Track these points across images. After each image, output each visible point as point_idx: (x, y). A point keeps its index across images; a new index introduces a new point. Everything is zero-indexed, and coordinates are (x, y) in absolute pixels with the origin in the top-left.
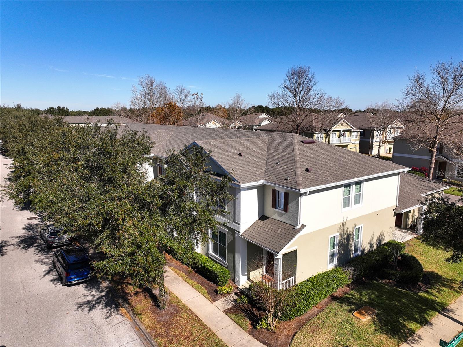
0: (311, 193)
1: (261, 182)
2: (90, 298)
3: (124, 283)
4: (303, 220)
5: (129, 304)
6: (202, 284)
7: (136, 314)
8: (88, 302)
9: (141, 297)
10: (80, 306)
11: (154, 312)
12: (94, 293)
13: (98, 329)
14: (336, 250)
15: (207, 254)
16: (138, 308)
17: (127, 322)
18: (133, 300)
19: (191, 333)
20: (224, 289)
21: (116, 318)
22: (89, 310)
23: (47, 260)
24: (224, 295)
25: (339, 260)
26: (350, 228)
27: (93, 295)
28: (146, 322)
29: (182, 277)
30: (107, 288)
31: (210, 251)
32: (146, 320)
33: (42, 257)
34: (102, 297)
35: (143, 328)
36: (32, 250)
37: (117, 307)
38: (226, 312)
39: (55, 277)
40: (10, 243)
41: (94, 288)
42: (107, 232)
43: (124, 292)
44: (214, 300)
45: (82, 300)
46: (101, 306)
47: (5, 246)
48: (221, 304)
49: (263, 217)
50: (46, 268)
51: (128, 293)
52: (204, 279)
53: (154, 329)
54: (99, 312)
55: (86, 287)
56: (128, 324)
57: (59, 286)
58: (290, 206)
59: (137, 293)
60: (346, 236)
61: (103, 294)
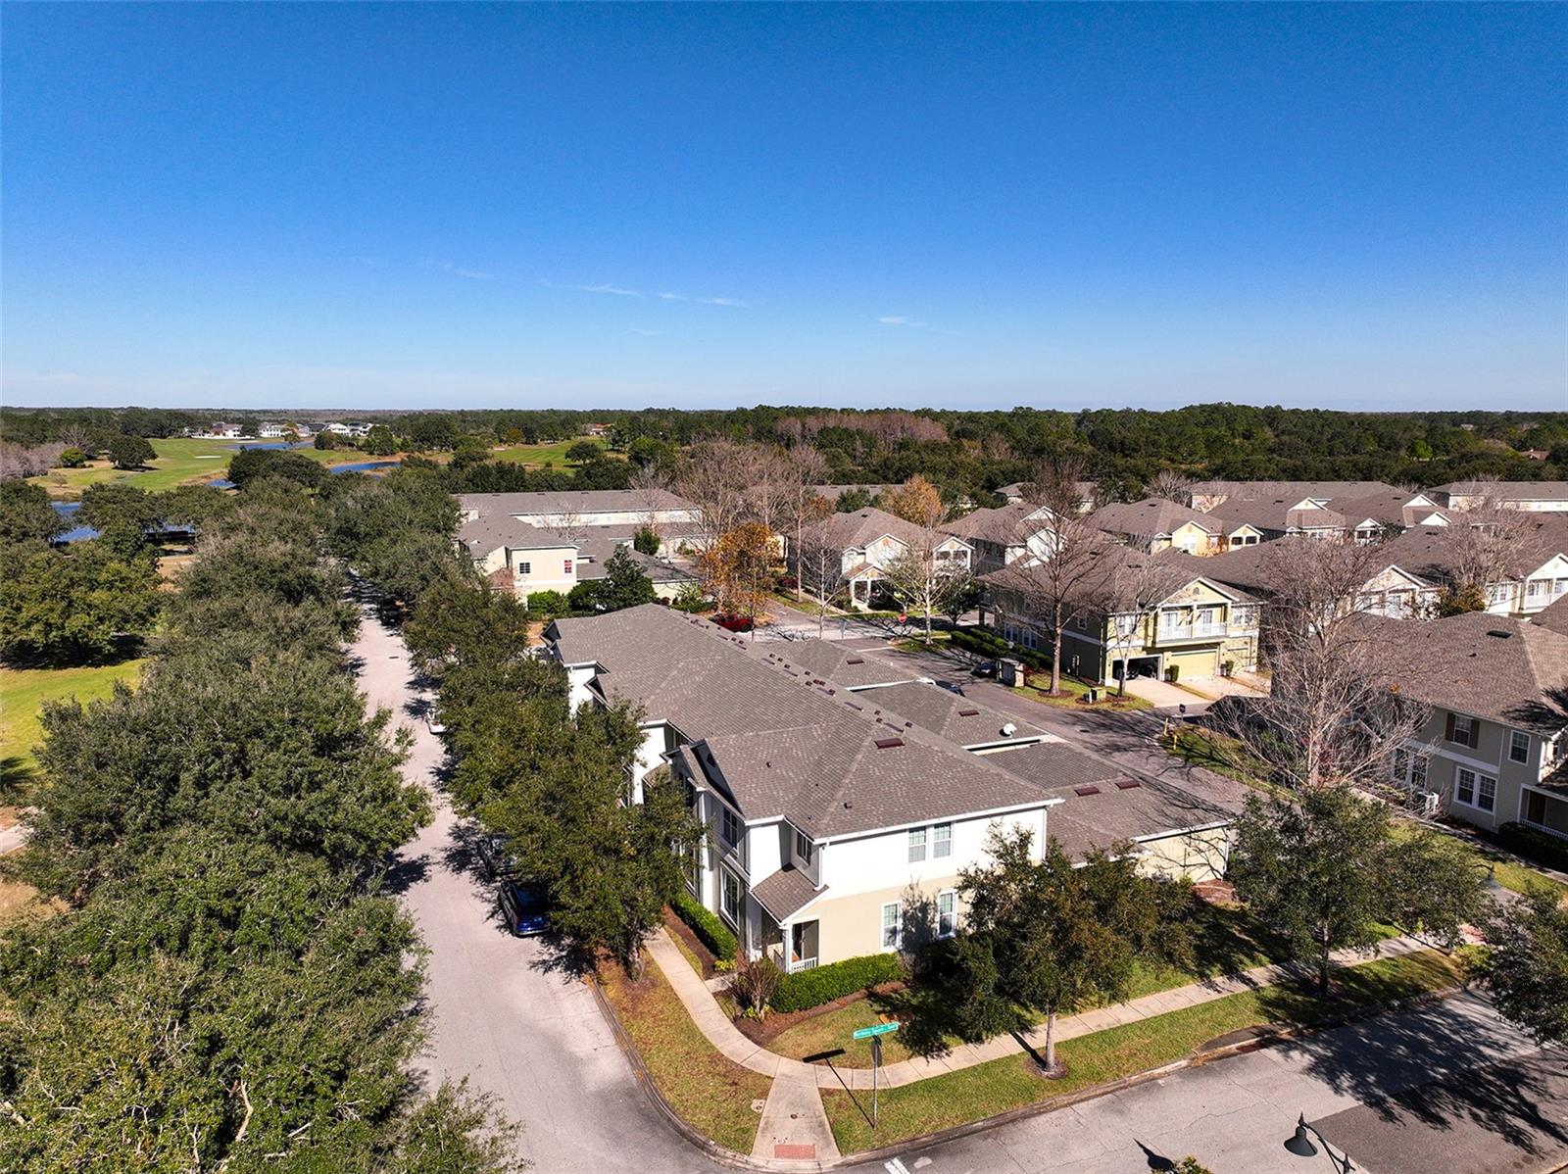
1: (780, 818)
2: (546, 957)
4: (824, 880)
5: (595, 970)
6: (700, 955)
7: (600, 982)
8: (544, 962)
9: (613, 963)
10: (534, 965)
11: (624, 982)
12: (552, 950)
13: (554, 994)
14: (900, 925)
15: (719, 911)
16: (606, 976)
17: (589, 991)
18: (601, 965)
19: (662, 1012)
20: (722, 965)
21: (577, 985)
22: (546, 971)
23: (489, 895)
24: (722, 973)
25: (904, 940)
26: (928, 895)
27: (551, 954)
28: (612, 994)
29: (676, 942)
30: (569, 946)
31: (723, 908)
32: (612, 992)
33: (482, 890)
34: (562, 957)
35: (607, 1000)
36: (466, 874)
37: (580, 973)
38: (715, 995)
39: (501, 923)
40: (435, 861)
41: (552, 944)
43: (591, 954)
44: (707, 978)
45: (536, 959)
46: (559, 969)
47: (427, 864)
48: (715, 984)
49: (787, 867)
50: (489, 907)
51: (595, 957)
52: (705, 949)
53: (619, 1002)
54: (557, 976)
55: (543, 942)
56: (590, 993)
57: (508, 936)
58: (812, 857)
59: (608, 957)
60: (918, 904)
61: (564, 953)
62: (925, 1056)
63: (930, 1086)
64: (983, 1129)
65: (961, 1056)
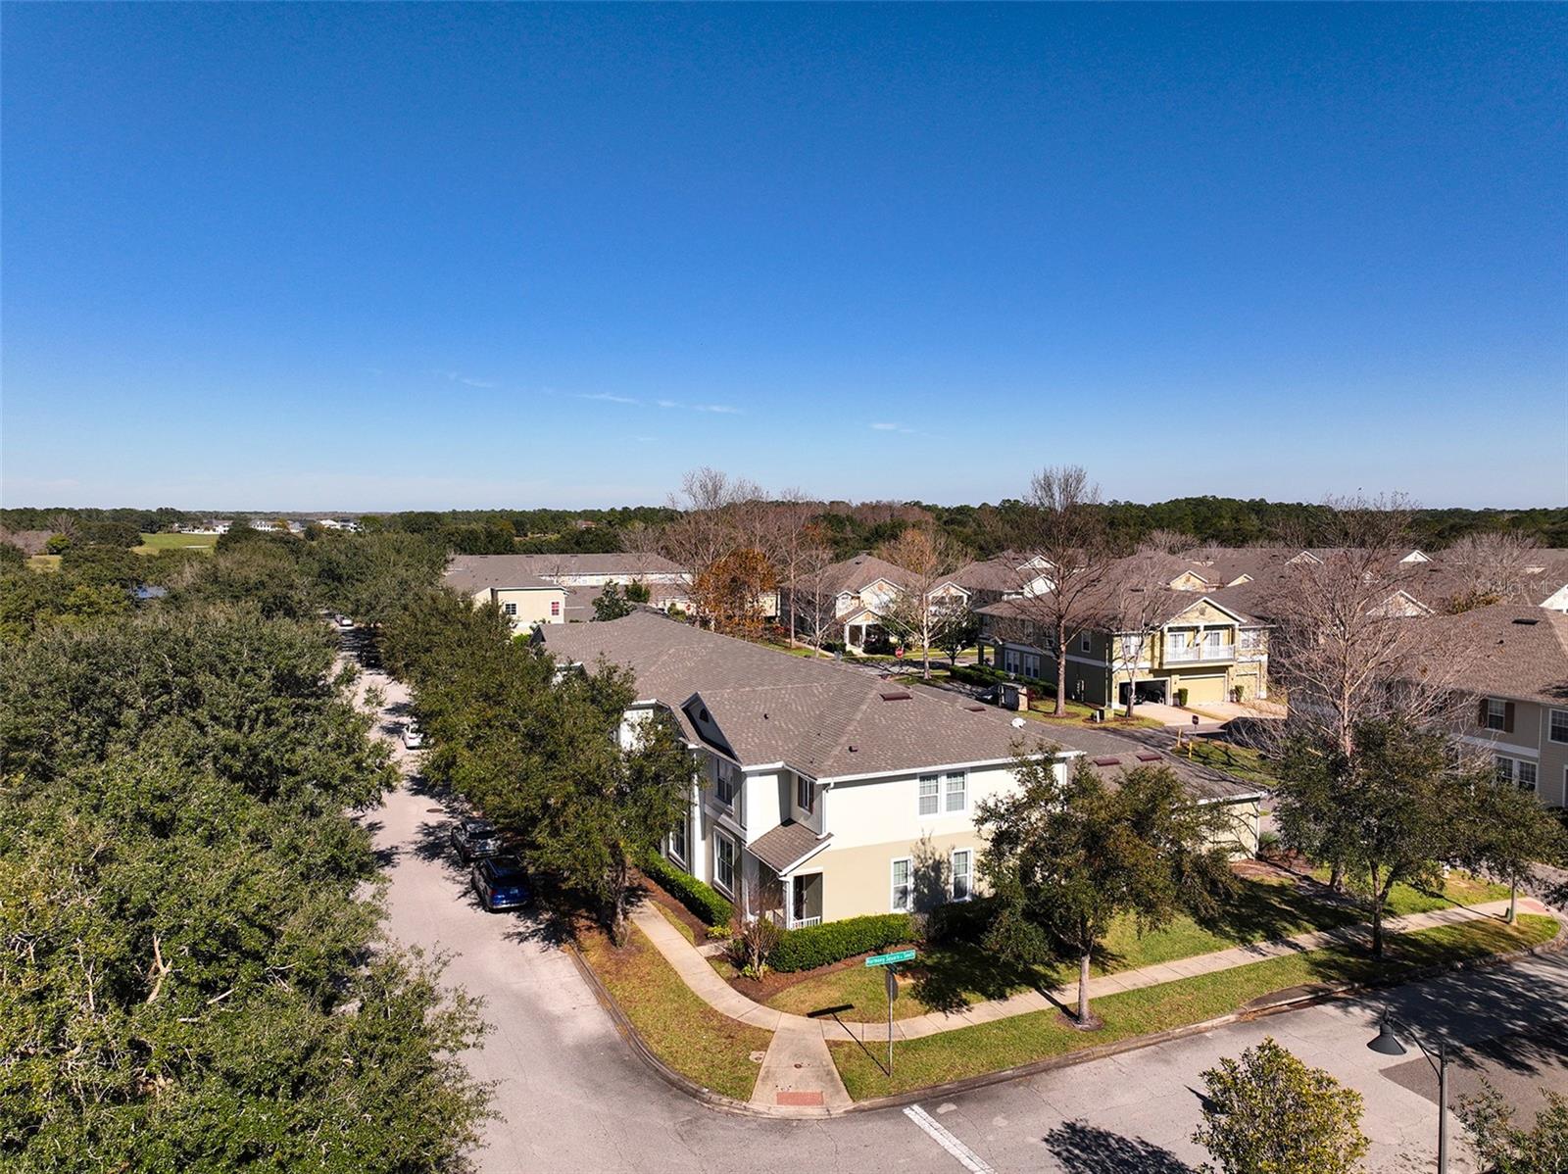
0: (838, 785)
1: (779, 765)
2: (522, 930)
3: (573, 915)
4: (828, 828)
5: (575, 939)
6: (691, 926)
7: (581, 949)
8: (520, 934)
9: (595, 933)
10: (508, 936)
11: (607, 949)
12: (529, 923)
13: (529, 961)
14: (910, 884)
15: (713, 882)
16: (587, 943)
17: (569, 958)
18: (582, 936)
19: (649, 974)
20: (717, 930)
21: (554, 953)
22: (519, 942)
23: (462, 878)
24: (716, 939)
25: (916, 902)
26: (941, 853)
27: (528, 927)
28: (593, 959)
29: (665, 915)
30: (547, 920)
31: (716, 878)
32: (594, 957)
33: (454, 874)
34: (539, 930)
35: (587, 965)
36: (438, 862)
37: (559, 942)
38: (708, 959)
39: (474, 901)
40: (404, 851)
41: (529, 918)
42: (546, 822)
43: (571, 925)
44: (699, 945)
45: (512, 930)
46: (536, 939)
47: (396, 853)
48: (708, 949)
49: (787, 821)
50: (462, 888)
51: (576, 928)
52: (696, 920)
53: (601, 966)
54: (533, 946)
55: (519, 917)
56: (569, 960)
57: (481, 912)
58: (815, 804)
59: (589, 928)
60: (931, 862)
61: (542, 926)
62: (944, 1011)
63: (949, 1038)
64: (1013, 1078)
65: (982, 1012)
